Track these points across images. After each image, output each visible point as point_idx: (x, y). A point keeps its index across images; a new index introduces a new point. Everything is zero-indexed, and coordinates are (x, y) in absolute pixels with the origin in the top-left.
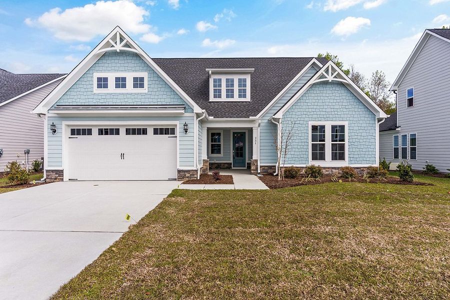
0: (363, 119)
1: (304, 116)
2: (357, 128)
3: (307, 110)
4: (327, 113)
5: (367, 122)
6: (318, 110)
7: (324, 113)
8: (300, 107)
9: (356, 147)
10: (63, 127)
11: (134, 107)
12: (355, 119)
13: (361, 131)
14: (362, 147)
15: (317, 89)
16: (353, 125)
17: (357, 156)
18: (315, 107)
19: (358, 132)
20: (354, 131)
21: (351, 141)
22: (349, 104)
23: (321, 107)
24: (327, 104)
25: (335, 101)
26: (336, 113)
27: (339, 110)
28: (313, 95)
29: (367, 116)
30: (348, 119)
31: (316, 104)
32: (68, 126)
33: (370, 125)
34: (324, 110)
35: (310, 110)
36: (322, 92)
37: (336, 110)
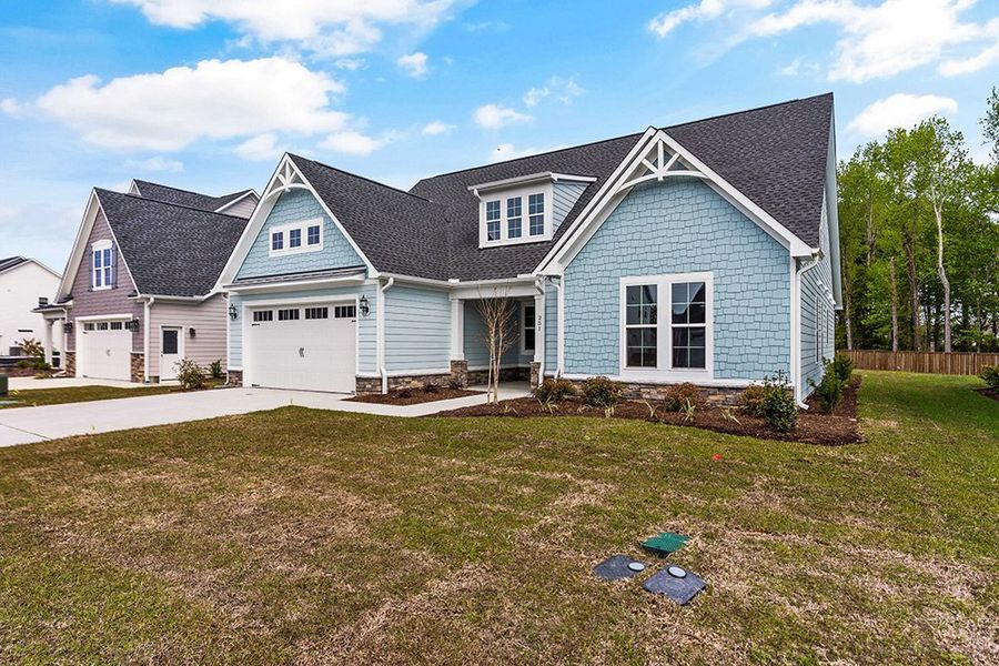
0: (755, 262)
1: (610, 267)
2: (737, 288)
3: (617, 252)
4: (661, 256)
5: (765, 270)
6: (642, 250)
7: (655, 256)
8: (603, 247)
9: (734, 335)
10: (243, 309)
11: (304, 274)
12: (730, 266)
13: (749, 295)
14: (751, 335)
15: (638, 201)
16: (726, 280)
17: (738, 359)
18: (635, 244)
19: (739, 296)
20: (728, 296)
21: (720, 320)
22: (715, 227)
23: (648, 243)
24: (663, 233)
25: (681, 224)
26: (683, 253)
27: (690, 246)
28: (631, 216)
29: (765, 254)
30: (714, 265)
31: (636, 236)
32: (252, 307)
33: (773, 277)
34: (655, 249)
35: (624, 252)
36: (650, 206)
37: (684, 246)
